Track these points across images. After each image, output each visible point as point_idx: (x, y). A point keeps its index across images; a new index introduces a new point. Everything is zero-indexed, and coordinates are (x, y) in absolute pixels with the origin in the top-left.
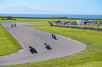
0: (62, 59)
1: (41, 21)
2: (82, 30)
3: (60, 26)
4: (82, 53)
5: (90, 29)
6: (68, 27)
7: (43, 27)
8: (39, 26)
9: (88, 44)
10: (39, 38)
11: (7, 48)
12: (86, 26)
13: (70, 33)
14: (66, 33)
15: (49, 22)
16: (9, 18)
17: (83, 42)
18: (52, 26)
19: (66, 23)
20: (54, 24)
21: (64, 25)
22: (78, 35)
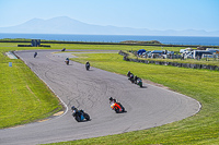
0: (148, 132)
1: (104, 50)
2: (191, 70)
3: (143, 61)
4: (191, 119)
5: (209, 67)
6: (161, 63)
7: (108, 64)
8: (100, 60)
9: (205, 100)
10: (98, 86)
11: (31, 107)
12: (201, 62)
13: (166, 77)
14: (157, 77)
15: (121, 53)
16: (36, 43)
17: (194, 96)
18: (128, 60)
19: (156, 54)
20: (131, 56)
21: (152, 59)
22: (184, 81)
